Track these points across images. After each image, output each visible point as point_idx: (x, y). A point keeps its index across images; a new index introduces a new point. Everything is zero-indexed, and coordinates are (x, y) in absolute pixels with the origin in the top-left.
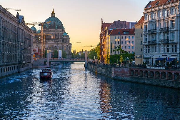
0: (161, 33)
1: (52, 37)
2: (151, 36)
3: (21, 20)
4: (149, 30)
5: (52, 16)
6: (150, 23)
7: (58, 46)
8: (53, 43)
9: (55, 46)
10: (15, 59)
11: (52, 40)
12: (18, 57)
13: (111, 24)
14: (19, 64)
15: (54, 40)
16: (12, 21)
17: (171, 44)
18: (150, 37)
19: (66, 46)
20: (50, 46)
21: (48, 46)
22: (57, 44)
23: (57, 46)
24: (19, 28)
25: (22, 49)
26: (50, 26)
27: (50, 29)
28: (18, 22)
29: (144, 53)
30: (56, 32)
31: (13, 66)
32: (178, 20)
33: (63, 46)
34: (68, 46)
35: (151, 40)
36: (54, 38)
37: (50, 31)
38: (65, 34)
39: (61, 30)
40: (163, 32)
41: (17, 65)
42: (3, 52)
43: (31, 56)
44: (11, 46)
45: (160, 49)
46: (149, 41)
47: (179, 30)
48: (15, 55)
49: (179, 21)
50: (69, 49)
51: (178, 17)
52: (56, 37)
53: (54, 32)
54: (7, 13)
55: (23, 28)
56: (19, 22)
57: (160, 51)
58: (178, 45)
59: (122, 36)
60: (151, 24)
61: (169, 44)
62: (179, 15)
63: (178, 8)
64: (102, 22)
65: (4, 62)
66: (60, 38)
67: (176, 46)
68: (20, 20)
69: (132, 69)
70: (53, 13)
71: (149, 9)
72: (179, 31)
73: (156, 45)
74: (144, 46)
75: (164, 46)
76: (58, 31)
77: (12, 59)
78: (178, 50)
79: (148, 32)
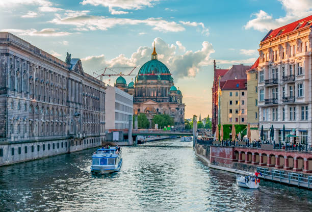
0: (284, 85)
1: (153, 93)
2: (269, 91)
3: (74, 67)
4: (266, 81)
5: (153, 60)
6: (268, 68)
7: (162, 108)
8: (153, 105)
9: (156, 108)
10: (61, 130)
11: (152, 99)
12: (68, 128)
13: (228, 70)
14: (69, 138)
15: (156, 99)
16: (54, 68)
17: (300, 105)
18: (268, 93)
19: (174, 109)
20: (148, 109)
21: (144, 108)
22: (160, 105)
23: (159, 109)
24: (69, 78)
25: (76, 114)
26: (148, 75)
27: (149, 81)
28: (68, 70)
29: (260, 120)
30: (158, 86)
31: (54, 142)
32: (308, 62)
33: (170, 108)
34: (178, 109)
35: (269, 98)
36: (155, 95)
37: (149, 84)
38: (174, 89)
39: (167, 82)
40: (288, 84)
41: (64, 141)
42: (31, 119)
43: (101, 125)
44: (51, 109)
45: (284, 114)
46: (266, 100)
47: (310, 80)
48: (60, 124)
49: (310, 63)
50: (180, 114)
51: (308, 56)
52: (159, 94)
53: (155, 86)
54: (44, 54)
55: (79, 79)
56: (70, 69)
57: (284, 118)
58: (310, 106)
59: (242, 91)
60: (270, 70)
61: (296, 105)
62: (310, 54)
63: (308, 41)
64: (215, 67)
65: (33, 135)
66: (166, 96)
67: (307, 108)
68: (72, 65)
69: (236, 149)
70: (155, 54)
71: (267, 43)
72: (310, 83)
73: (277, 106)
74: (260, 109)
75: (289, 109)
76: (162, 84)
77: (53, 131)
78: (310, 115)
79: (264, 85)
